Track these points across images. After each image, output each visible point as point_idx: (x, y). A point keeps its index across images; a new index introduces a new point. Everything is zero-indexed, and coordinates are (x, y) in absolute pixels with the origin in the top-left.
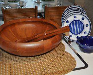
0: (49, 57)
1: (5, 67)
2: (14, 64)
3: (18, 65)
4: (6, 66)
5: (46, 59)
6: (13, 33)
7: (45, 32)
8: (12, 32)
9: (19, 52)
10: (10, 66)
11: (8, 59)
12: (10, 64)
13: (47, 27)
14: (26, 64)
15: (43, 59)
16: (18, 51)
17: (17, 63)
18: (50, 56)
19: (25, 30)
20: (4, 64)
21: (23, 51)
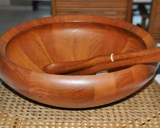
0: (112, 118)
1: (4, 124)
2: (27, 119)
3: (35, 123)
4: (6, 120)
5: (103, 120)
6: (43, 46)
7: (112, 55)
8: (41, 43)
9: (33, 93)
10: (16, 123)
11: (18, 105)
12: (17, 117)
13: (128, 43)
14: (54, 124)
15: (96, 120)
16: (31, 90)
17: (32, 119)
18: (118, 114)
19: (75, 42)
20: (5, 116)
21: (43, 92)
